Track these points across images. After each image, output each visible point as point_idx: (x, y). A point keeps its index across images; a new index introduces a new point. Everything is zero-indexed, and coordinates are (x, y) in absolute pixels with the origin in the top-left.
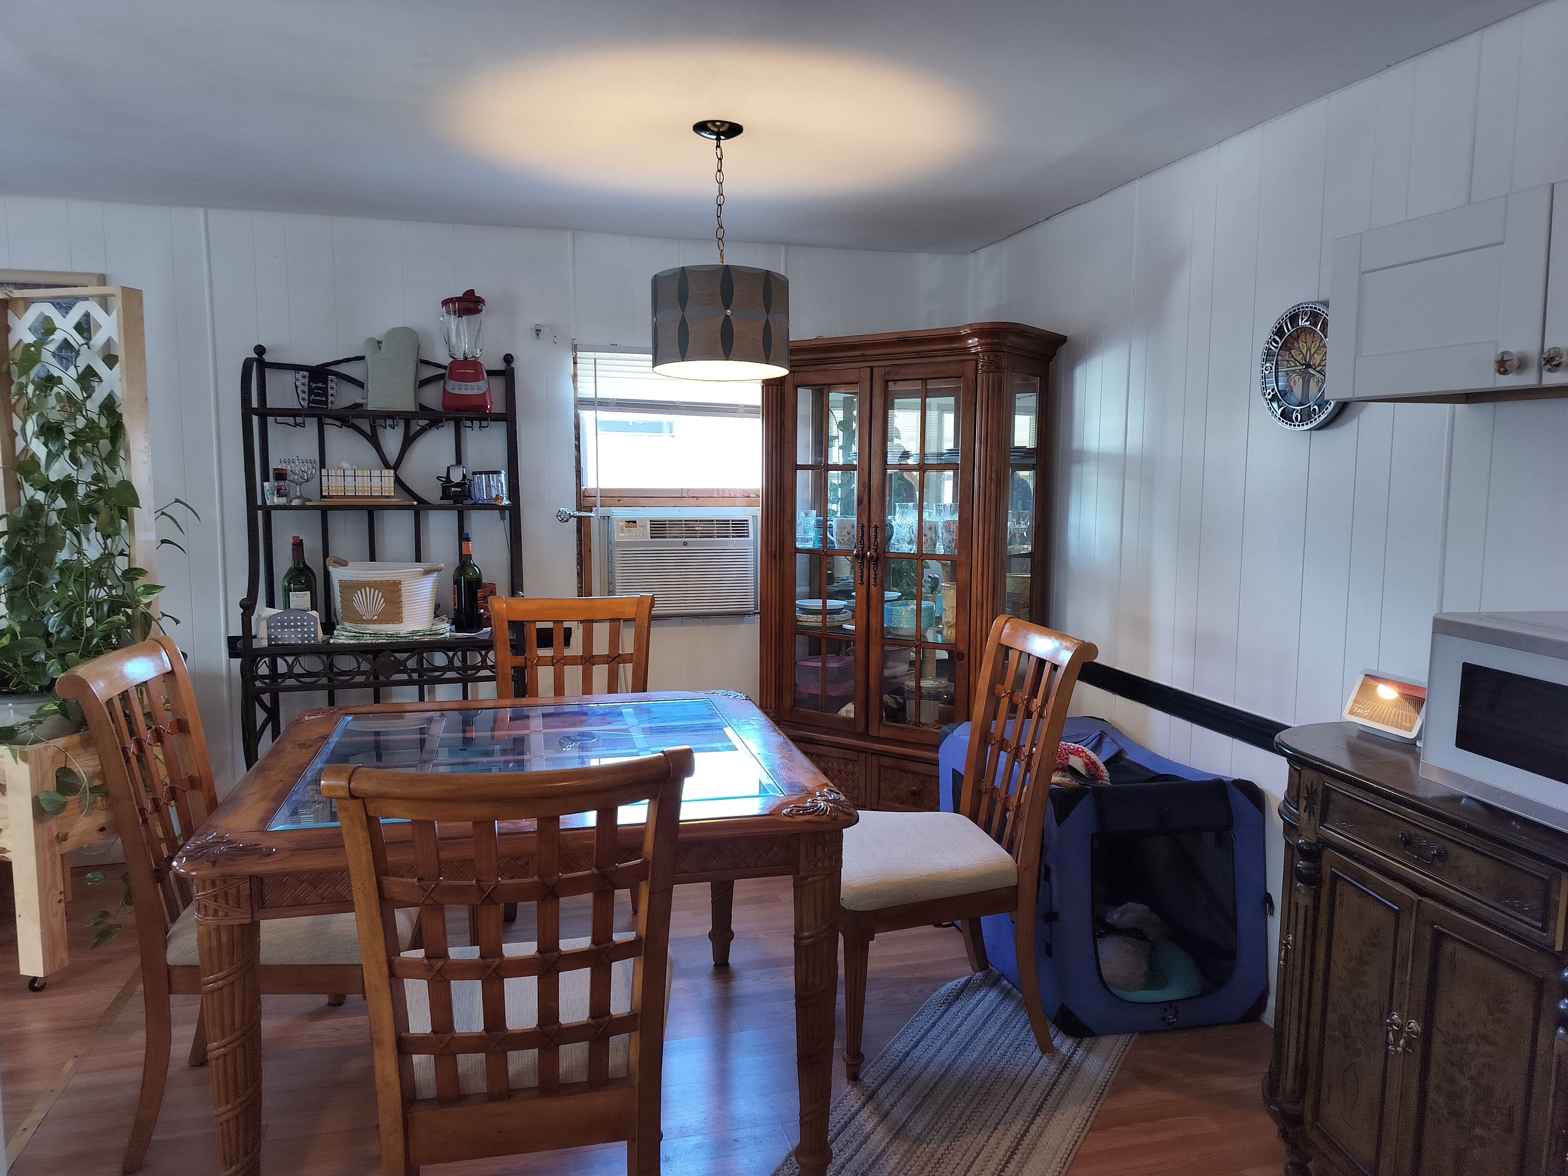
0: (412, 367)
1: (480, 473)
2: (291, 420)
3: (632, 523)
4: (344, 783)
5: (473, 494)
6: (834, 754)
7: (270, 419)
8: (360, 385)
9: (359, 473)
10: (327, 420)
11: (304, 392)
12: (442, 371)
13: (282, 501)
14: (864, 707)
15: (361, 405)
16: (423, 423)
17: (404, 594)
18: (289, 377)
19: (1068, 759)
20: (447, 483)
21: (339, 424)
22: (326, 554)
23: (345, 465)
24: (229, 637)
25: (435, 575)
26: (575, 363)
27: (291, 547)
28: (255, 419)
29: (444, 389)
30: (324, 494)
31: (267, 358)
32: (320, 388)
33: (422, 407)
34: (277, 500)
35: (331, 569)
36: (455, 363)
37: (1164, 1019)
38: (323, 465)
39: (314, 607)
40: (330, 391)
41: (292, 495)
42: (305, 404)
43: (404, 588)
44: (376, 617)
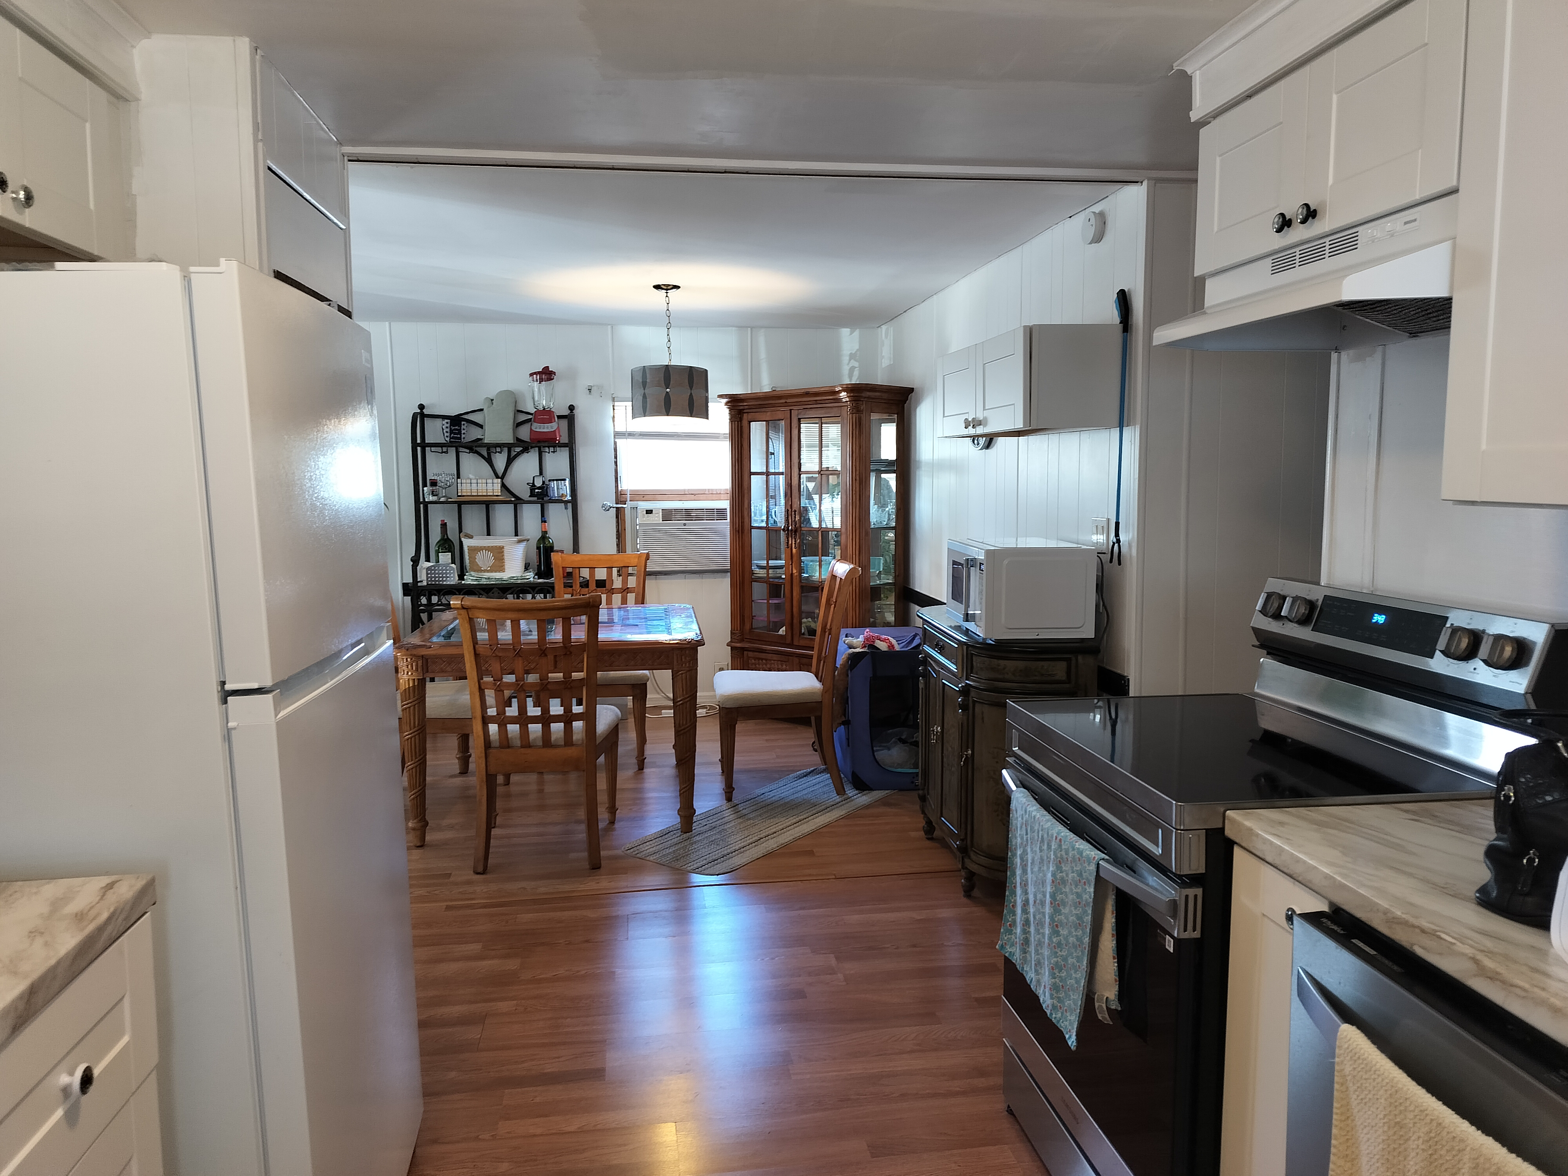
0: (511, 415)
1: (553, 480)
2: (439, 449)
3: (649, 512)
4: (460, 602)
5: (549, 494)
6: (775, 659)
7: (427, 449)
8: (481, 426)
9: (480, 481)
10: (461, 449)
11: (447, 432)
12: (530, 417)
13: (435, 498)
14: (791, 628)
15: (481, 439)
16: (518, 449)
17: (506, 554)
18: (439, 423)
19: (874, 642)
20: (533, 487)
21: (468, 451)
22: (460, 531)
23: (471, 476)
24: (403, 584)
25: (525, 543)
26: (614, 409)
27: (440, 526)
28: (419, 448)
29: (531, 429)
30: (459, 494)
31: (426, 411)
32: (457, 429)
33: (518, 439)
34: (432, 498)
35: (463, 539)
36: (538, 412)
37: (913, 782)
38: (458, 477)
39: (453, 562)
40: (463, 432)
41: (440, 495)
42: (448, 439)
43: (506, 550)
44: (489, 568)
